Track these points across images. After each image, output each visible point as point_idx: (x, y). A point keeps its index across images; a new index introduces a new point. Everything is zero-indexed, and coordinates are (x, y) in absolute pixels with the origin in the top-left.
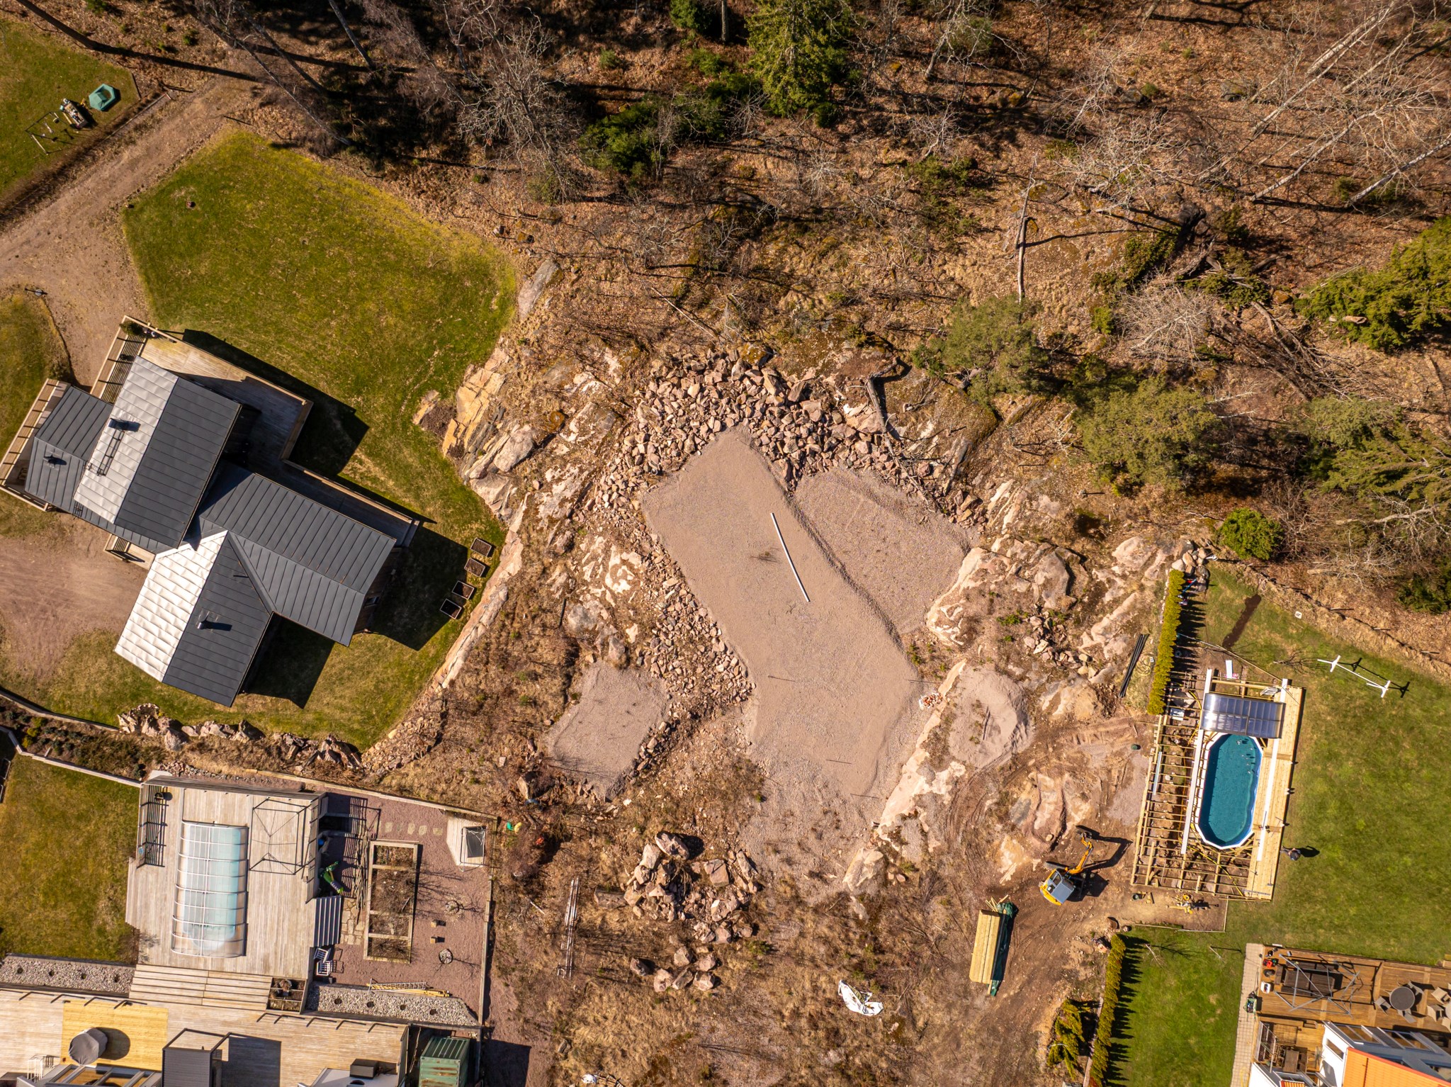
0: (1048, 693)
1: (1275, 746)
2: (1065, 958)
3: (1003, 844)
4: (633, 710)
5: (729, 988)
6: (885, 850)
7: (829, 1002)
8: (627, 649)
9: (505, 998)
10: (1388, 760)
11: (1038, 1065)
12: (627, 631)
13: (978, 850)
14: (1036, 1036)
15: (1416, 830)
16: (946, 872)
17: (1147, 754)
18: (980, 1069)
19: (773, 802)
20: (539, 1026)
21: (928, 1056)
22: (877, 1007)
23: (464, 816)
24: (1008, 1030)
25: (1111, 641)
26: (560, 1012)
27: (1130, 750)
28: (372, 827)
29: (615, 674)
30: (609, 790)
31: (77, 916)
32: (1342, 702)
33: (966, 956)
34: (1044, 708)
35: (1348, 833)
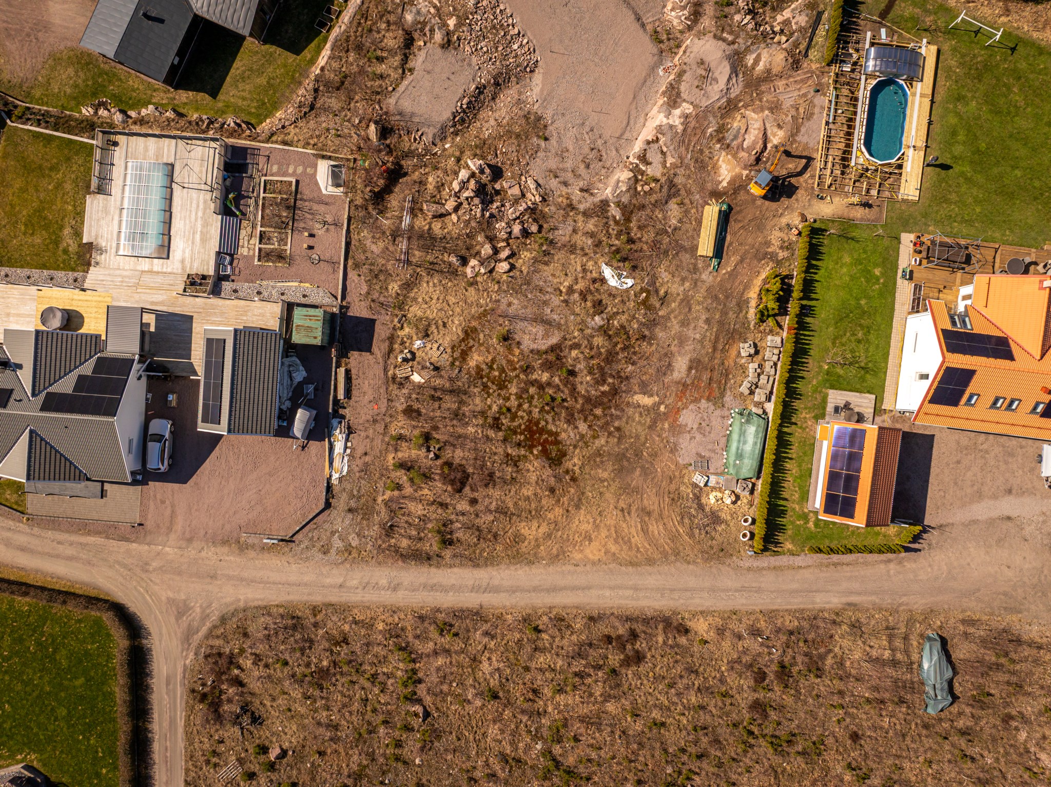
0: (752, 53)
1: (919, 87)
2: (768, 244)
3: (721, 159)
4: (452, 77)
5: (522, 272)
6: (636, 170)
7: (594, 281)
8: (448, 34)
9: (358, 284)
10: (1002, 101)
11: (749, 323)
12: (449, 22)
13: (703, 165)
14: (747, 301)
15: (1023, 152)
16: (679, 180)
17: (825, 95)
18: (706, 327)
19: (553, 141)
20: (382, 304)
21: (667, 318)
22: (630, 282)
23: (330, 158)
24: (727, 297)
25: (797, 16)
26: (398, 294)
27: (812, 93)
28: (263, 169)
29: (439, 51)
30: (434, 135)
31: (48, 241)
32: (968, 59)
33: (695, 242)
34: (749, 65)
35: (973, 153)
